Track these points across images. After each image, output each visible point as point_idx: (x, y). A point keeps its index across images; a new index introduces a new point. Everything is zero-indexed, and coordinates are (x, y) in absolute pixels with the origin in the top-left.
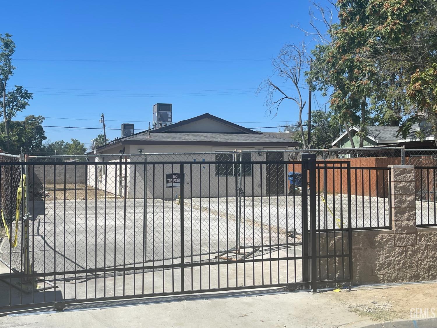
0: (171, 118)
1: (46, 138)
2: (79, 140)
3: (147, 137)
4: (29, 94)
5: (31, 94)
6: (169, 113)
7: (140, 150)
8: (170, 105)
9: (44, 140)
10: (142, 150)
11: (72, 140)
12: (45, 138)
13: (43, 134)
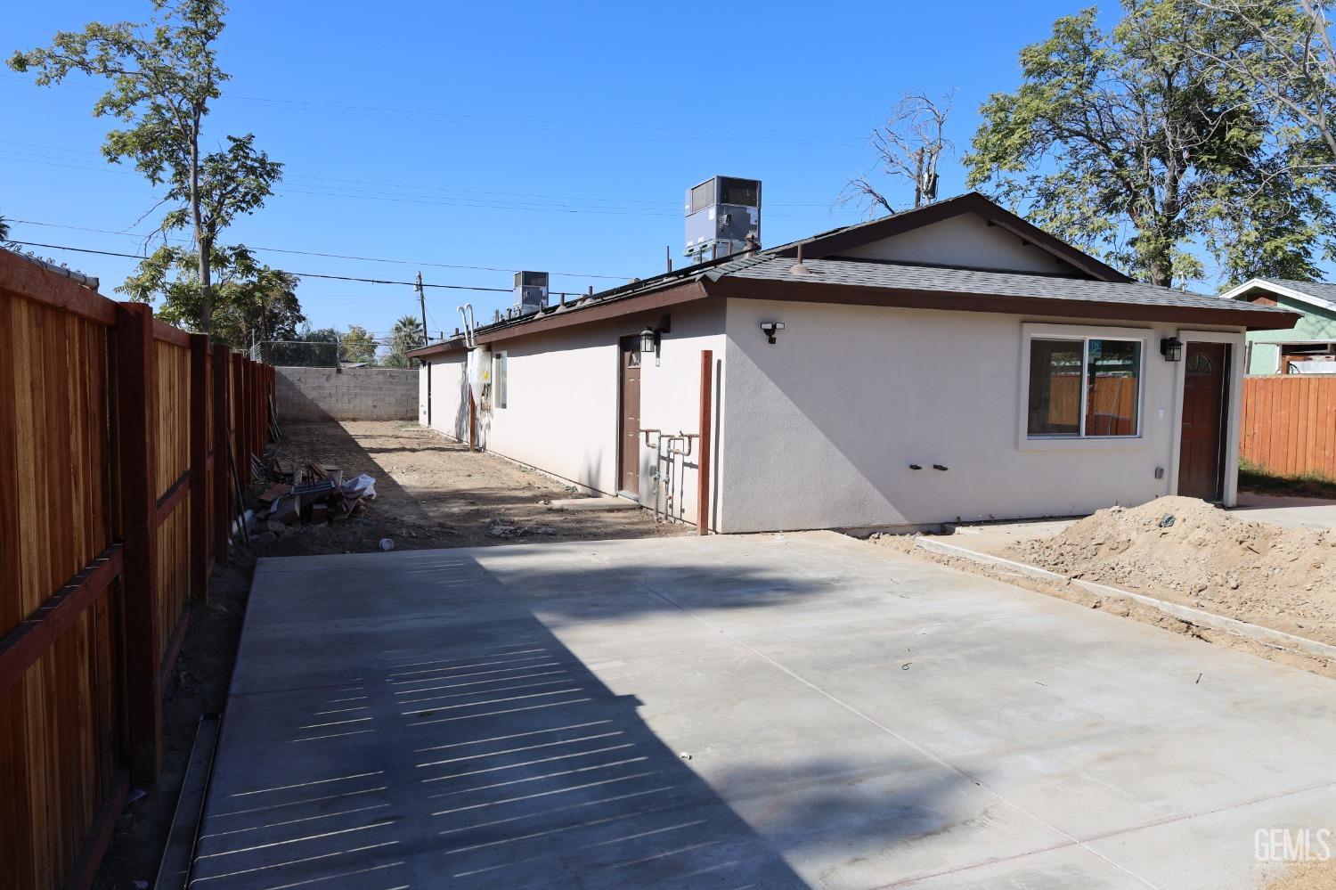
0: (757, 228)
1: (304, 319)
2: (364, 328)
3: (796, 271)
4: (272, 164)
5: (279, 165)
6: (752, 211)
7: (769, 326)
8: (753, 186)
9: (300, 322)
10: (778, 326)
11: (351, 327)
12: (301, 319)
13: (298, 311)
